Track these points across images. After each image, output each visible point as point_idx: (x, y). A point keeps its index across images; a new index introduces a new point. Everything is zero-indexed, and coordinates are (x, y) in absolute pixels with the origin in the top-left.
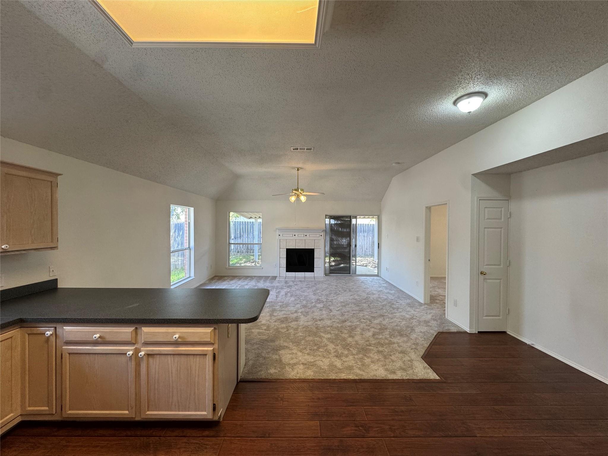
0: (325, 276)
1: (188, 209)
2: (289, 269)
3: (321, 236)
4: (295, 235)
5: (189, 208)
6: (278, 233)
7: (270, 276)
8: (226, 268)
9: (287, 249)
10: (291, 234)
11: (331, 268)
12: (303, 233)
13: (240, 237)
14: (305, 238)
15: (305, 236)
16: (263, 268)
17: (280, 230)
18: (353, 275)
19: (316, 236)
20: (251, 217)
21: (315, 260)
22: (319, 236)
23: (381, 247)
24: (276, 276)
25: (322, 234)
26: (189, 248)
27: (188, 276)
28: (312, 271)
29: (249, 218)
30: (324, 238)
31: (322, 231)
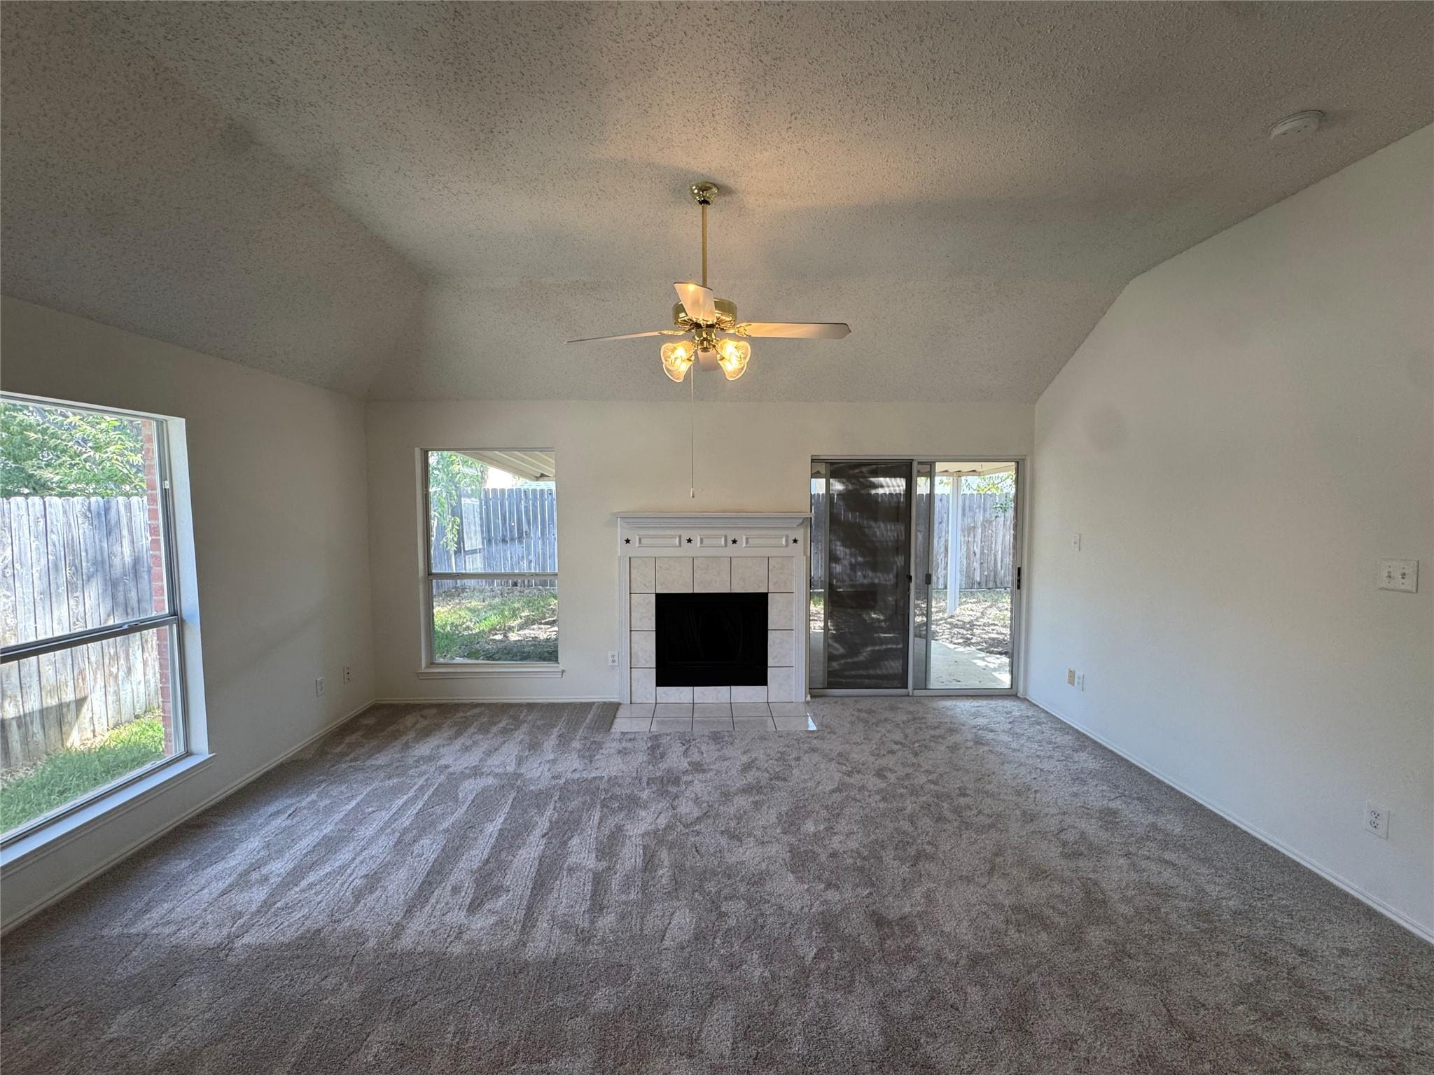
0: (809, 698)
1: (154, 424)
2: (665, 677)
3: (795, 541)
4: (689, 541)
5: (157, 421)
6: (620, 533)
7: (591, 705)
8: (418, 674)
9: (659, 597)
10: (673, 537)
11: (835, 665)
12: (723, 532)
13: (520, 537)
14: (732, 550)
15: (730, 542)
16: (563, 671)
17: (630, 518)
18: (917, 693)
19: (773, 542)
20: (542, 475)
21: (772, 637)
22: (787, 541)
23: (1029, 579)
24: (617, 700)
25: (800, 534)
26: (175, 615)
27: (178, 749)
28: (761, 679)
29: (537, 478)
30: (805, 554)
31: (801, 520)
